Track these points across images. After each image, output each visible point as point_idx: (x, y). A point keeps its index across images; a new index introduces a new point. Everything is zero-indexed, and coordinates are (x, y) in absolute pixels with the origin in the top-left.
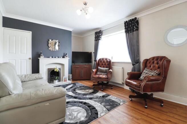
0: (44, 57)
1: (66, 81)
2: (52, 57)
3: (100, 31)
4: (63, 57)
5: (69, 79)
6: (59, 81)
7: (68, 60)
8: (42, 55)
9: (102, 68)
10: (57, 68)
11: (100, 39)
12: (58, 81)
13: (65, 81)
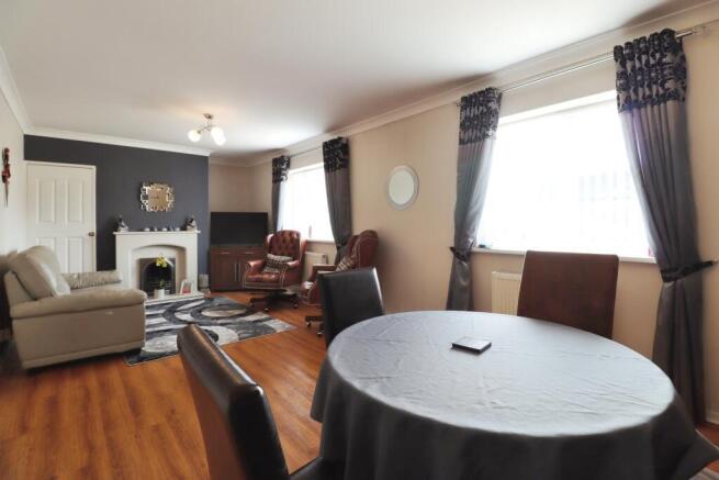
0: (130, 230)
1: (189, 292)
2: (152, 230)
3: (283, 157)
4: (184, 228)
5: (199, 289)
6: (171, 293)
7: (196, 236)
8: (123, 224)
9: (277, 258)
10: (164, 257)
11: (282, 180)
12: (166, 293)
13: (184, 292)
